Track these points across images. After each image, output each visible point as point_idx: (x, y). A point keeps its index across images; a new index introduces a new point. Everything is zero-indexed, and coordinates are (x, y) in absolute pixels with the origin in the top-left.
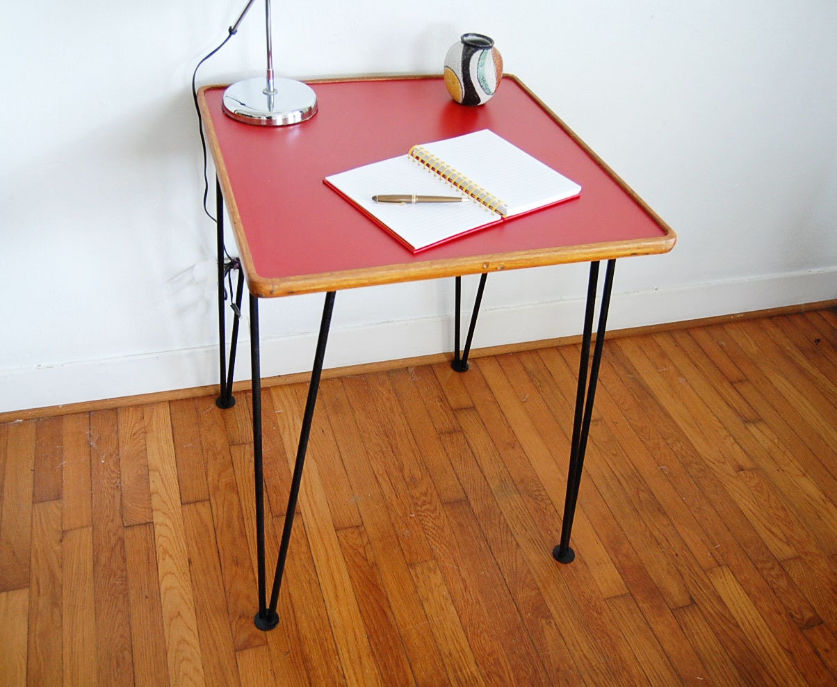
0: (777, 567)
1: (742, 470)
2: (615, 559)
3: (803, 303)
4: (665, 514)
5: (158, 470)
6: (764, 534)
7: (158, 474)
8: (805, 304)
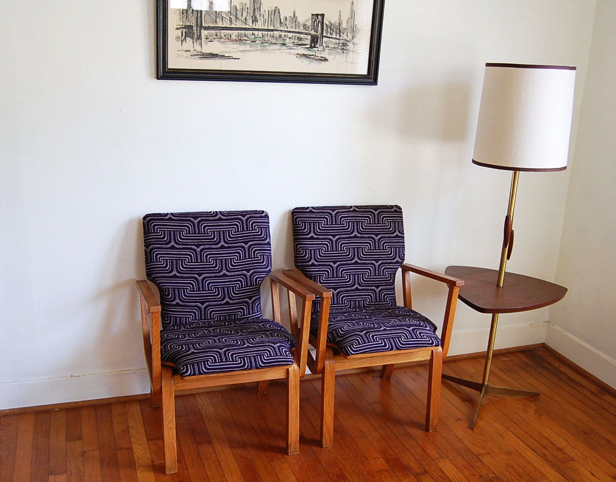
0: (475, 457)
1: (459, 420)
2: (384, 456)
3: (503, 348)
4: (414, 438)
5: (134, 427)
6: (470, 446)
7: (134, 429)
8: (504, 349)
